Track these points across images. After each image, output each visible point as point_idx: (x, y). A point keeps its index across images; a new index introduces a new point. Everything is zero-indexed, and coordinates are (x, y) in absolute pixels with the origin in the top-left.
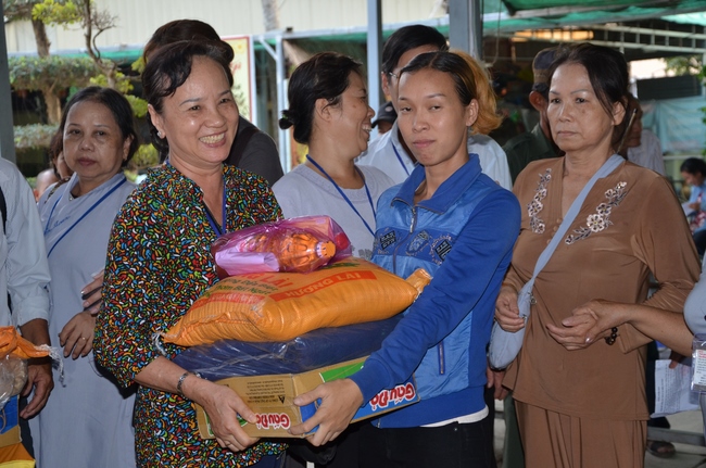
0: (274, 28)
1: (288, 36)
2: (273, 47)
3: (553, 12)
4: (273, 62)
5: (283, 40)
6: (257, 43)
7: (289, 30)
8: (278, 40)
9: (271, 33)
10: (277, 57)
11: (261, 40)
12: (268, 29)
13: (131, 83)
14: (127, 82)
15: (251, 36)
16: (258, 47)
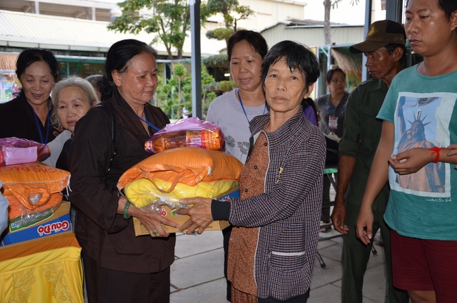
0: (328, 43)
1: (333, 46)
2: (327, 51)
4: (326, 57)
5: (331, 48)
6: (320, 50)
7: (334, 44)
8: (329, 48)
10: (328, 55)
11: (322, 48)
12: (326, 44)
15: (318, 46)
16: (321, 52)
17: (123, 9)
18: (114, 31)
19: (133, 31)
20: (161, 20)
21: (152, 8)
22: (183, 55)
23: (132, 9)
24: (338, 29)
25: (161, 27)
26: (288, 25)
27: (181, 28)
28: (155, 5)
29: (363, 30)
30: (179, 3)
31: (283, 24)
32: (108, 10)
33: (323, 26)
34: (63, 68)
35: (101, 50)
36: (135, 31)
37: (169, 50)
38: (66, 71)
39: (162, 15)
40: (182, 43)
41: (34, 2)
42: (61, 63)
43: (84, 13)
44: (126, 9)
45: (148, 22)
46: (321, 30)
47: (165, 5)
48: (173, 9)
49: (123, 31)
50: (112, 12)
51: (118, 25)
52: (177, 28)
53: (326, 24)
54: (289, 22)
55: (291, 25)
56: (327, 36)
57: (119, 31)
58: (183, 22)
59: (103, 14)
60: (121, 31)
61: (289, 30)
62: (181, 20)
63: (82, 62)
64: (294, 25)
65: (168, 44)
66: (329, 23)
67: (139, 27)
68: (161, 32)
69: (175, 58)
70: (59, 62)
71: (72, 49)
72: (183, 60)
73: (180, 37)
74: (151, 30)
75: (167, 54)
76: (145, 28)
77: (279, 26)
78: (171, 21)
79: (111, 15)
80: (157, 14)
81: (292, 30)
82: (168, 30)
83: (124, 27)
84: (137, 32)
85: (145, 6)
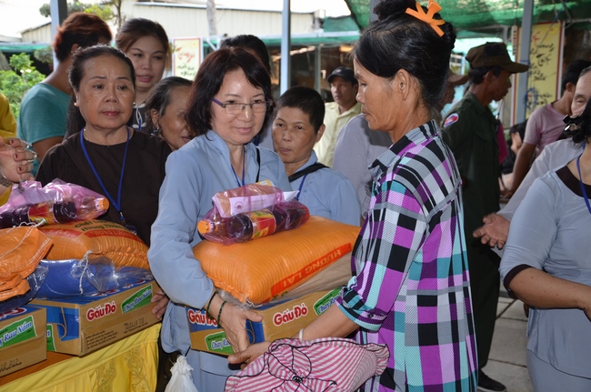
0: (215, 34)
2: (215, 45)
6: (205, 42)
7: (226, 35)
8: (218, 41)
9: (213, 37)
11: (208, 40)
12: (211, 34)
15: (201, 38)
16: (206, 45)
29: (280, 17)
33: (205, 6)
46: (204, 12)
53: (210, 5)
56: (211, 22)
61: (142, 8)
66: (214, 5)
81: (147, 8)
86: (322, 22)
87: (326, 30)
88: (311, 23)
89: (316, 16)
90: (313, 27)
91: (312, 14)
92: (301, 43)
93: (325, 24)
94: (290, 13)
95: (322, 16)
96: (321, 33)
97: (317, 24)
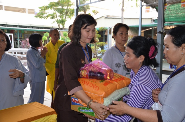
3: (172, 22)
13: (98, 32)
14: (97, 32)
17: (41, 9)
18: (37, 18)
19: (45, 18)
20: (56, 14)
21: (53, 9)
22: (65, 28)
23: (45, 10)
24: (127, 19)
25: (56, 17)
26: (106, 17)
27: (64, 17)
28: (54, 8)
29: (139, 20)
30: (63, 8)
31: (104, 17)
32: (34, 10)
34: (16, 33)
35: (32, 26)
36: (46, 18)
37: (59, 26)
38: (17, 33)
39: (57, 12)
40: (64, 23)
41: (2, 6)
42: (15, 31)
43: (23, 11)
44: (42, 10)
45: (51, 15)
46: (120, 19)
47: (58, 8)
48: (61, 10)
49: (41, 18)
50: (35, 10)
51: (39, 16)
52: (62, 18)
54: (106, 16)
55: (107, 17)
56: (122, 22)
57: (39, 18)
58: (65, 15)
59: (31, 11)
60: (40, 18)
62: (64, 14)
63: (24, 30)
64: (108, 17)
65: (59, 24)
66: (123, 17)
67: (47, 17)
68: (56, 19)
69: (61, 29)
70: (15, 30)
71: (20, 25)
72: (65, 30)
73: (64, 21)
74: (52, 18)
75: (58, 27)
76: (50, 17)
77: (102, 17)
78: (60, 15)
79: (35, 11)
80: (54, 12)
81: (107, 19)
82: (59, 18)
83: (41, 16)
84: (47, 19)
85: (50, 8)
86: (154, 20)
87: (155, 22)
88: (151, 21)
89: (152, 19)
90: (152, 22)
91: (151, 18)
92: (147, 26)
93: (155, 21)
94: (141, 18)
95: (154, 19)
96: (154, 23)
97: (153, 21)
